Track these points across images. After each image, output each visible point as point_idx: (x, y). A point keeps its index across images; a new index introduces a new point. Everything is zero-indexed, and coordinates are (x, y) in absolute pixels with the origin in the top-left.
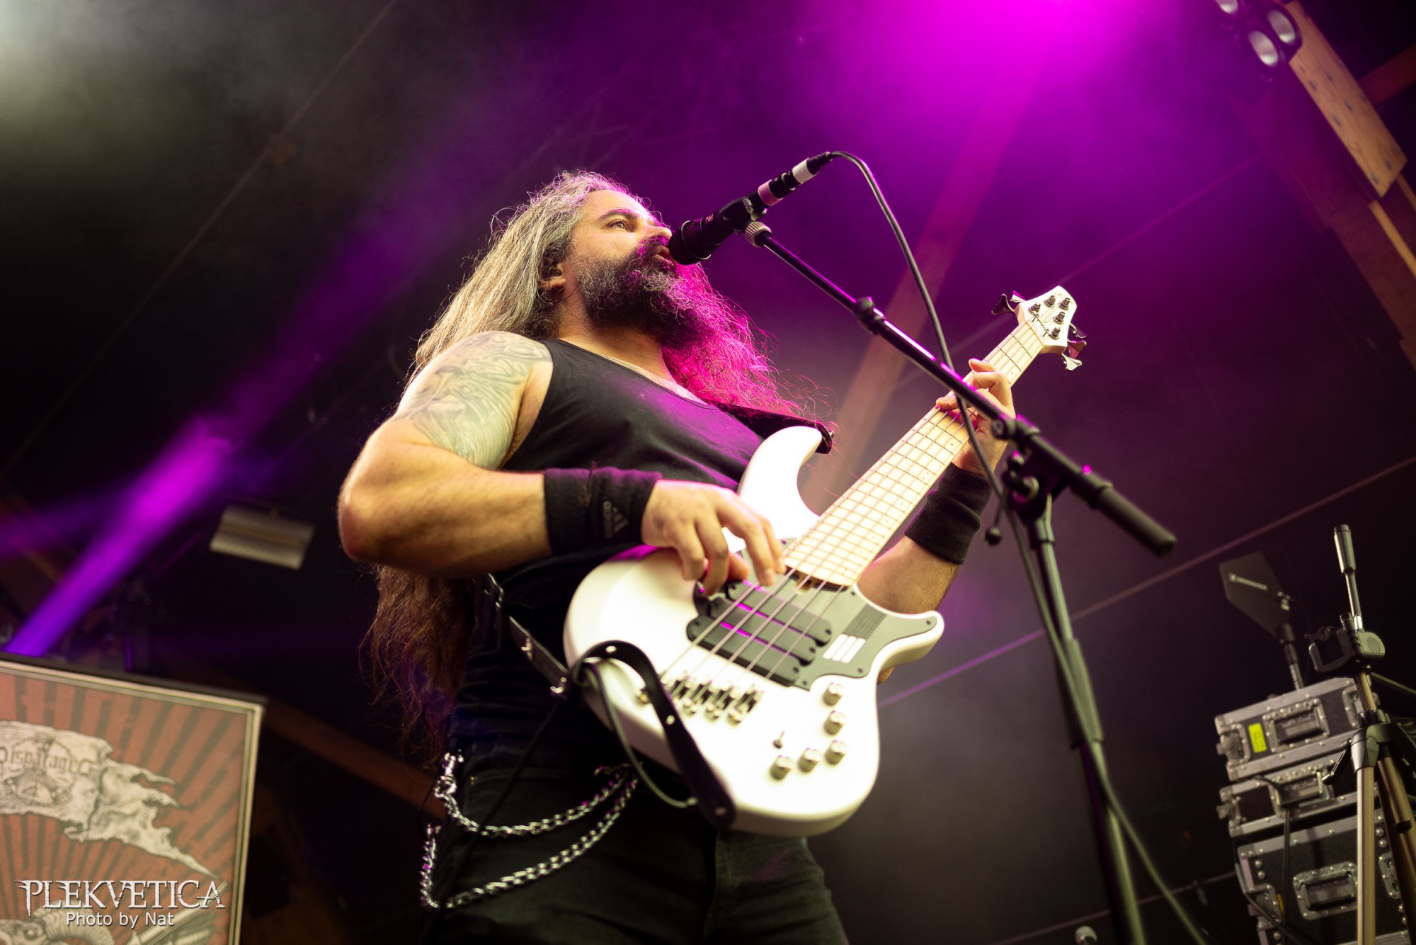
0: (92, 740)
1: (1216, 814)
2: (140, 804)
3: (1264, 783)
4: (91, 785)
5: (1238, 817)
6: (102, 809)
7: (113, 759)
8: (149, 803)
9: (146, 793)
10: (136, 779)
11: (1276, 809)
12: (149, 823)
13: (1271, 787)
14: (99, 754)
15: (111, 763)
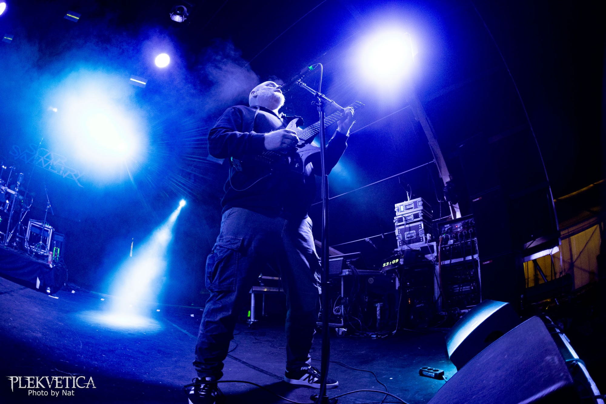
1: (393, 221)
3: (402, 216)
5: (397, 222)
11: (404, 221)
13: (403, 217)
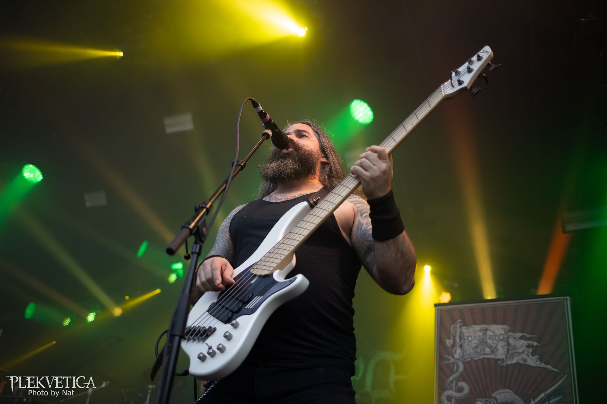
0: (502, 326)
2: (525, 347)
4: (504, 344)
6: (510, 352)
7: (511, 332)
8: (528, 346)
9: (526, 343)
10: (521, 338)
12: (530, 355)
14: (505, 331)
15: (511, 334)
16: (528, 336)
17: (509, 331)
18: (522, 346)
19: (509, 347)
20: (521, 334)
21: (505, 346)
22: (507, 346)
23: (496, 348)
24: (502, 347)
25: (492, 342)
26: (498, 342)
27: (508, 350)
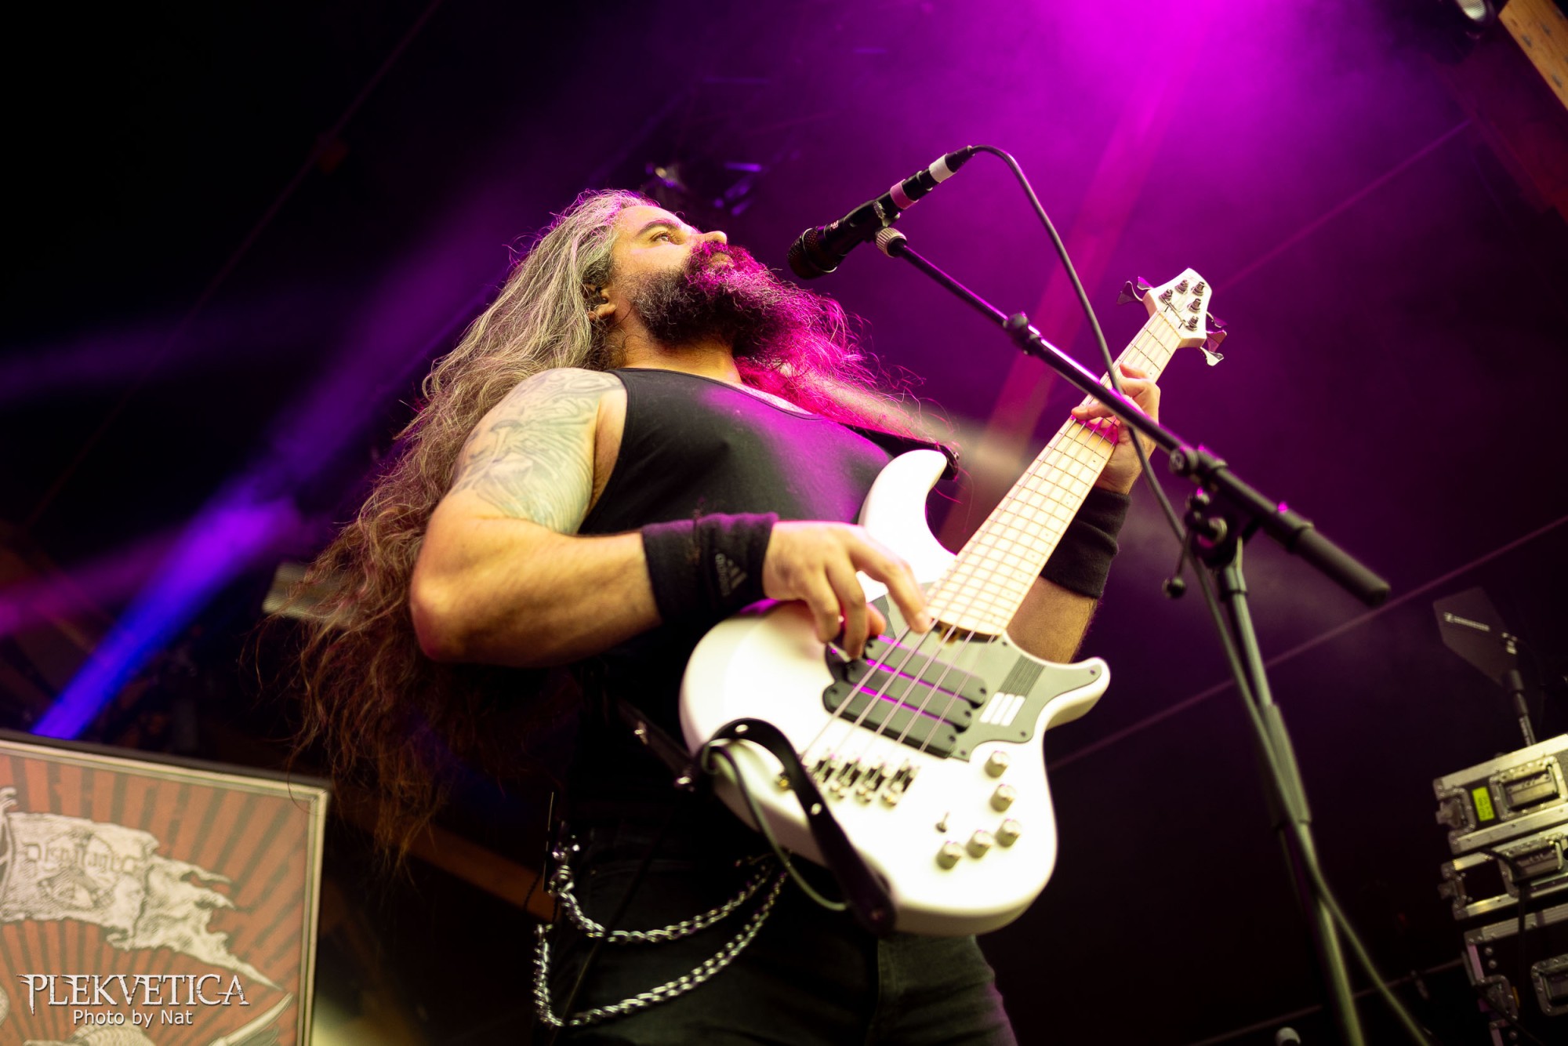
0: (136, 834)
1: (1439, 893)
2: (191, 907)
3: (1492, 857)
4: (136, 885)
5: (1464, 897)
6: (150, 913)
7: (160, 855)
8: (202, 905)
9: (198, 893)
10: (187, 877)
11: (1508, 887)
12: (202, 928)
13: (1500, 861)
14: (144, 849)
15: (158, 860)
16: (205, 875)
17: (155, 851)
18: (184, 902)
19: (148, 899)
20: (185, 868)
21: (138, 892)
22: (143, 893)
23: (108, 894)
24: (129, 895)
25: (101, 875)
26: (118, 879)
27: (143, 907)
